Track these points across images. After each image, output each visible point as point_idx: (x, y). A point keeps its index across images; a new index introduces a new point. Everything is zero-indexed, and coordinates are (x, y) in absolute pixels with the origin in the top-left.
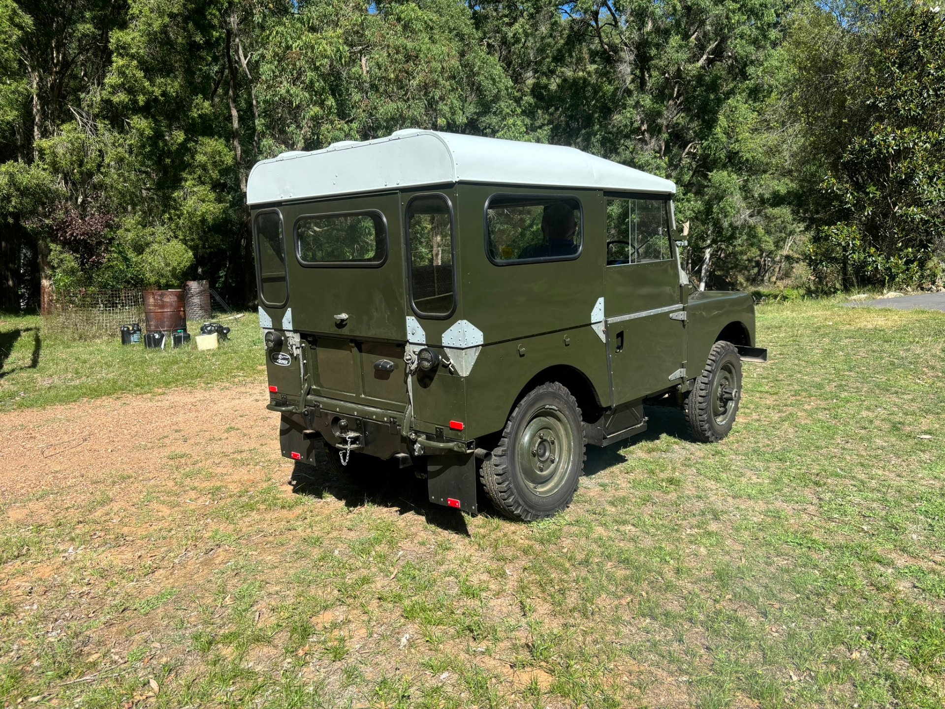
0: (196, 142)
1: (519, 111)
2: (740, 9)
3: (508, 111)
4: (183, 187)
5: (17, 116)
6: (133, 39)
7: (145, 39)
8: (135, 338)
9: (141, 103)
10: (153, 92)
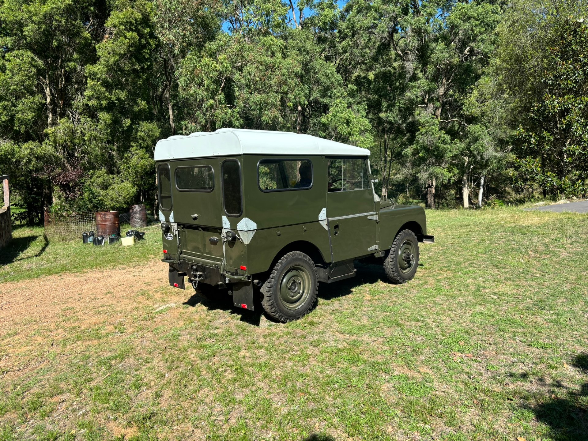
0: (138, 124)
1: (346, 94)
2: (479, 24)
3: (339, 94)
4: (130, 151)
5: (34, 116)
6: (98, 69)
7: (105, 69)
8: (90, 239)
9: (104, 105)
10: (110, 99)
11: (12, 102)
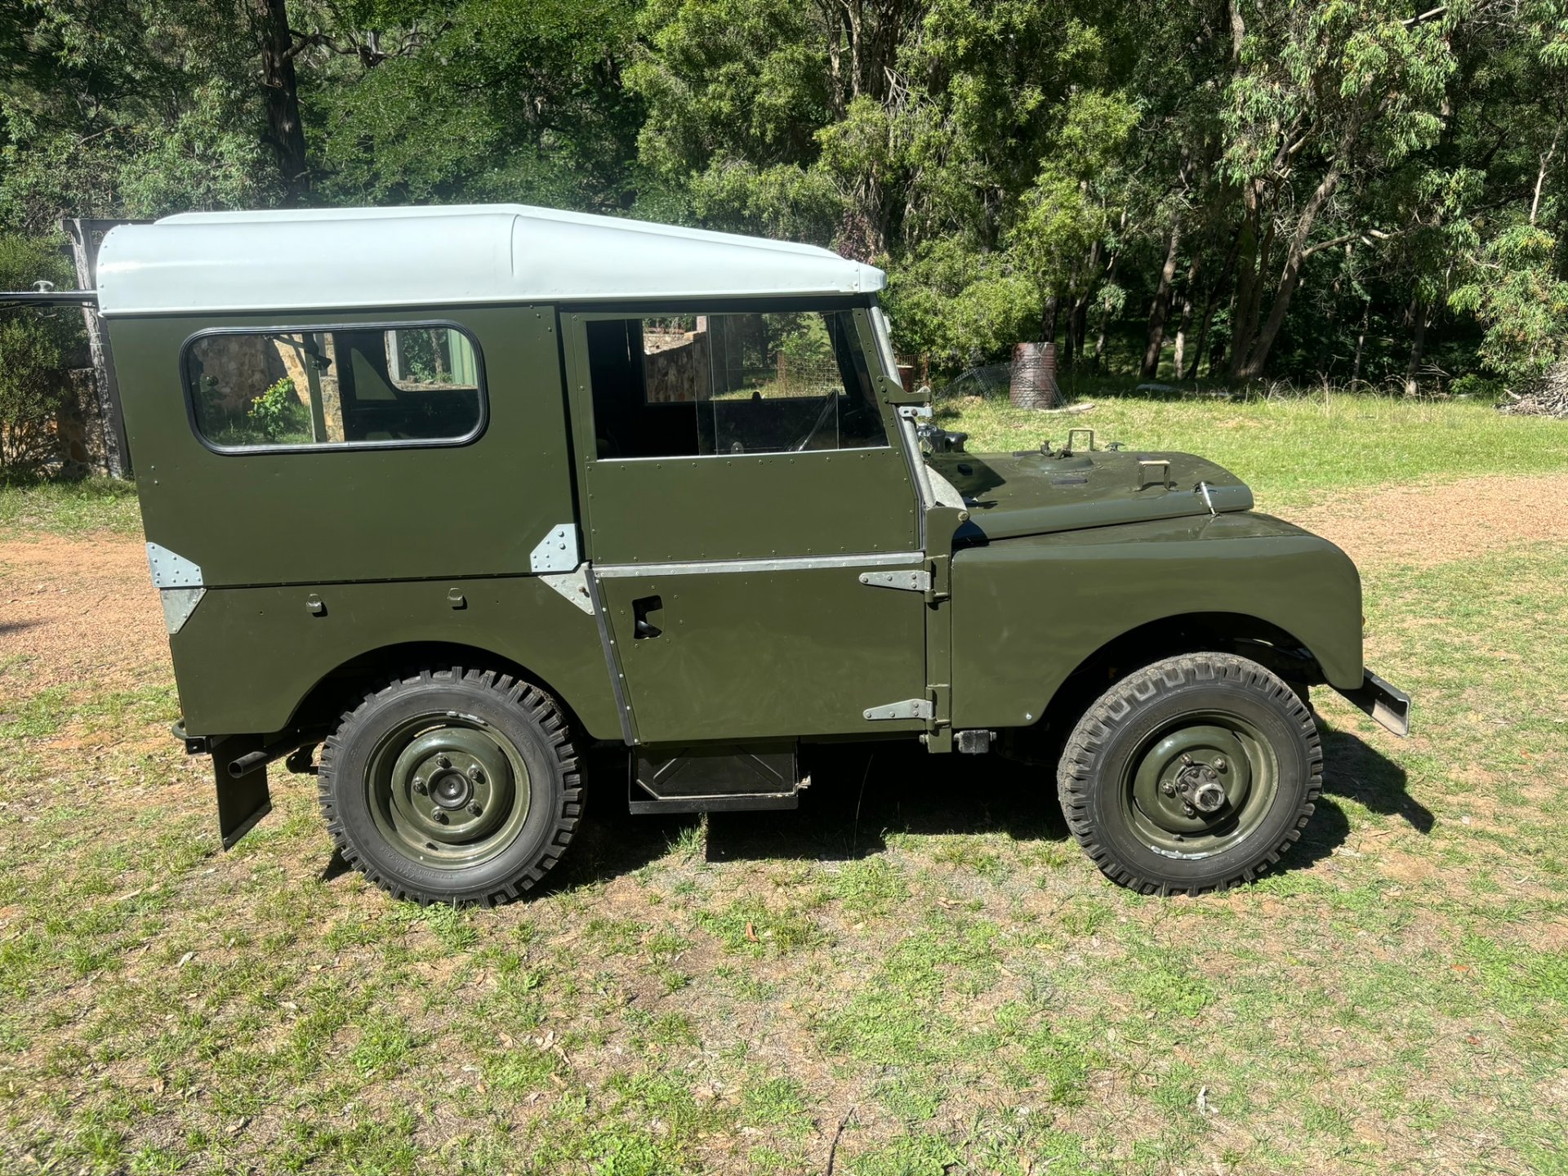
0: (1068, 102)
4: (1036, 185)
5: (793, 96)
11: (747, 63)
